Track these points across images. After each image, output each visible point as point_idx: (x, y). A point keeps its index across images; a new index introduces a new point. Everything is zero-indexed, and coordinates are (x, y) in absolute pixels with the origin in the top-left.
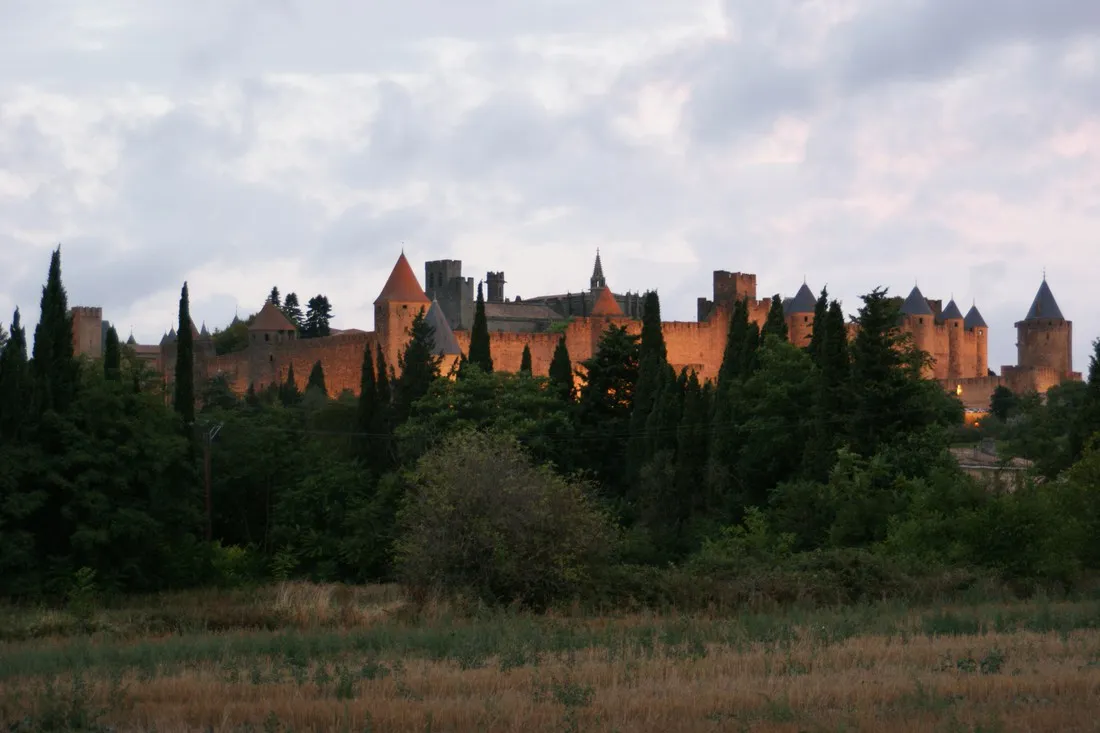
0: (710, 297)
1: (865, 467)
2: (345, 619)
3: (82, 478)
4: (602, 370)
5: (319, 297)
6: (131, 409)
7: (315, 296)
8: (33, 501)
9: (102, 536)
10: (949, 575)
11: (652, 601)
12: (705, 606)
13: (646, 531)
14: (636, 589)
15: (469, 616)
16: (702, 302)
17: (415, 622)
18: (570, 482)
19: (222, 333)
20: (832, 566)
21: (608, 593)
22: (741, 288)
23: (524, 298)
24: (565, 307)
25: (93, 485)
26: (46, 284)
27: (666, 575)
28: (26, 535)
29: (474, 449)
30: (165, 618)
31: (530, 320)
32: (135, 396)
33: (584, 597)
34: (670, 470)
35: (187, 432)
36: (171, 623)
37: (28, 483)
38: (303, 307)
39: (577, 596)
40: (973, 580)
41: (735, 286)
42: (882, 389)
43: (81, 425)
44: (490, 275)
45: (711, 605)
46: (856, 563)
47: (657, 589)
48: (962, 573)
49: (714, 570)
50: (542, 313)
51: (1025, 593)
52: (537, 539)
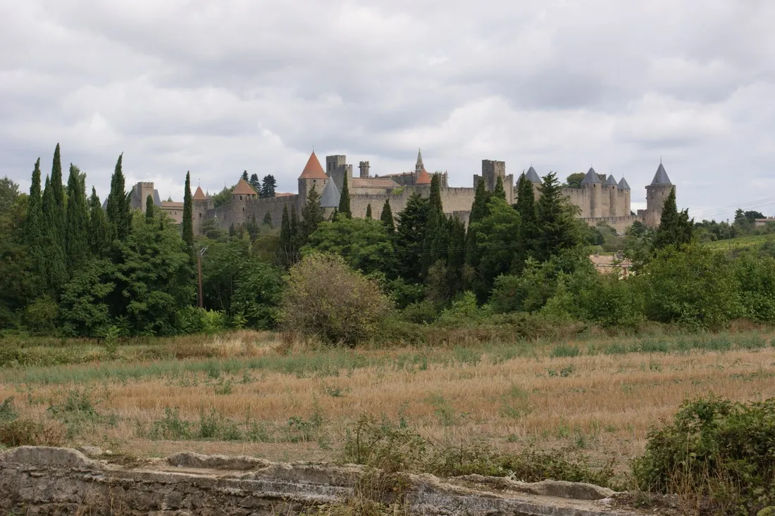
0: (480, 174)
1: (540, 268)
2: (250, 352)
3: (133, 275)
4: (409, 217)
5: (269, 176)
6: (158, 239)
7: (267, 175)
8: (109, 288)
9: (143, 306)
10: (574, 326)
11: (413, 341)
12: (441, 343)
13: (432, 302)
14: (404, 335)
15: (314, 349)
16: (476, 177)
17: (285, 353)
18: (370, 279)
19: (217, 196)
20: (511, 322)
21: (390, 337)
22: (497, 168)
23: (380, 175)
24: (402, 180)
25: (139, 279)
26: (114, 173)
27: (422, 327)
28: (105, 306)
29: (319, 264)
30: (154, 352)
31: (384, 188)
32: (160, 232)
33: (377, 340)
34: (444, 270)
35: (188, 251)
36: (157, 354)
37: (105, 278)
38: (261, 181)
39: (372, 340)
40: (586, 328)
41: (493, 168)
42: (553, 226)
43: (133, 248)
44: (361, 163)
45: (444, 342)
46: (523, 320)
47: (416, 335)
48: (581, 324)
49: (448, 324)
50: (390, 184)
51: (612, 334)
52: (353, 310)
